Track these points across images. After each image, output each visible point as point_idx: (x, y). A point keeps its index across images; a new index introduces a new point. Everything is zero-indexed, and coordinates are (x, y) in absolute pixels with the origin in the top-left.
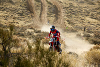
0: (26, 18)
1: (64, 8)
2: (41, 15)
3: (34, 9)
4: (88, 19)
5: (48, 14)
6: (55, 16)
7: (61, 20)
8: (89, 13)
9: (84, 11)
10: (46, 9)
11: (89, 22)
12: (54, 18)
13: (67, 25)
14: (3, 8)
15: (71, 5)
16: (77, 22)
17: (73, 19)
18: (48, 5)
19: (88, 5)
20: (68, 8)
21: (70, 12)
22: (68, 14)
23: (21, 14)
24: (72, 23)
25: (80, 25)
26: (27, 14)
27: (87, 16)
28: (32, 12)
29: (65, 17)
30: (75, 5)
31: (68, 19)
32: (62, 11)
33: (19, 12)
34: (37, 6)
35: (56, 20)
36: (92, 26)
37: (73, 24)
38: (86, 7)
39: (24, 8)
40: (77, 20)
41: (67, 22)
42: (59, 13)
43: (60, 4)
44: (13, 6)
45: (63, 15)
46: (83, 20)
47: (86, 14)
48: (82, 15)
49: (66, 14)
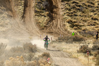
1: (62, 1)
5: (36, 12)
6: (48, 15)
7: (58, 22)
12: (46, 18)
13: (69, 29)
16: (86, 24)
17: (78, 19)
21: (74, 8)
24: (77, 26)
29: (66, 16)
40: (85, 21)
41: (68, 25)
42: (55, 10)
45: (62, 13)
46: (96, 19)
48: (93, 11)
49: (67, 11)
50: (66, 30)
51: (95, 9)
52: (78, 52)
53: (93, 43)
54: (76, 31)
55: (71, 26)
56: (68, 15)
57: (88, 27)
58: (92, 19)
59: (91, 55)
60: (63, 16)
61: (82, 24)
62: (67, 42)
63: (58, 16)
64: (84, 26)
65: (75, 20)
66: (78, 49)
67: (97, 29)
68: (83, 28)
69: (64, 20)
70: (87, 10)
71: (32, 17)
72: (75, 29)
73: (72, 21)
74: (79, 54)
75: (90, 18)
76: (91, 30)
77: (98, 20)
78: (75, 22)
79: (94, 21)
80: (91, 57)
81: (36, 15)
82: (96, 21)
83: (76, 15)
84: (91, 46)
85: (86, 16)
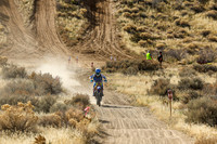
4: (201, 21)
5: (60, 8)
6: (86, 15)
7: (107, 30)
11: (205, 34)
12: (82, 22)
13: (129, 45)
16: (164, 34)
17: (149, 24)
22: (131, 5)
24: (145, 38)
27: (197, 11)
29: (122, 18)
35: (89, 28)
37: (149, 41)
40: (163, 29)
41: (127, 36)
42: (100, 5)
45: (114, 12)
46: (184, 25)
48: (180, 8)
49: (126, 7)
50: (122, 47)
51: (183, 4)
52: (149, 93)
53: (181, 75)
54: (144, 50)
55: (132, 40)
56: (127, 16)
57: (168, 42)
58: (178, 24)
59: (176, 99)
60: (117, 16)
61: (156, 35)
62: (125, 73)
63: (106, 18)
64: (160, 38)
65: (143, 27)
66: (149, 86)
67: (187, 45)
68: (159, 43)
69: (118, 25)
70: (166, 6)
71: (52, 18)
72: (143, 45)
73: (135, 29)
74: (150, 98)
75: (174, 23)
76: (174, 47)
77: (189, 26)
78: (141, 31)
79: (181, 29)
80: (176, 104)
81: (59, 15)
82: (186, 29)
83: (144, 17)
84: (175, 81)
85: (164, 18)
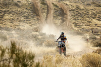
0: (32, 20)
1: (70, 11)
2: (47, 17)
3: (40, 12)
4: (95, 21)
5: (54, 17)
6: (61, 19)
7: (67, 23)
8: (96, 15)
9: (90, 13)
10: (52, 12)
11: (96, 25)
12: (60, 21)
14: (8, 11)
15: (78, 8)
16: (84, 25)
17: (79, 22)
18: (54, 7)
19: (95, 7)
20: (74, 10)
21: (77, 15)
22: (74, 16)
23: (27, 17)
25: (86, 27)
26: (33, 17)
27: (94, 18)
28: (38, 15)
29: (72, 20)
30: (82, 7)
31: (74, 21)
32: (69, 13)
33: (25, 15)
34: (43, 9)
35: (62, 22)
36: (99, 28)
37: (79, 26)
38: (92, 9)
39: (30, 11)
41: (73, 25)
42: (65, 16)
43: (66, 7)
44: (19, 9)
45: (69, 18)
46: (90, 22)
47: (93, 16)
48: (88, 17)
50: (72, 28)
53: (89, 36)
54: (78, 29)
55: (75, 26)
57: (85, 27)
58: (88, 22)
67: (91, 28)
68: (82, 27)
78: (77, 23)
81: (54, 19)
83: (78, 19)
85: (84, 20)
